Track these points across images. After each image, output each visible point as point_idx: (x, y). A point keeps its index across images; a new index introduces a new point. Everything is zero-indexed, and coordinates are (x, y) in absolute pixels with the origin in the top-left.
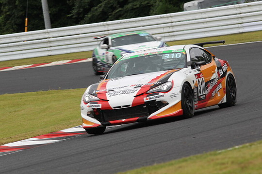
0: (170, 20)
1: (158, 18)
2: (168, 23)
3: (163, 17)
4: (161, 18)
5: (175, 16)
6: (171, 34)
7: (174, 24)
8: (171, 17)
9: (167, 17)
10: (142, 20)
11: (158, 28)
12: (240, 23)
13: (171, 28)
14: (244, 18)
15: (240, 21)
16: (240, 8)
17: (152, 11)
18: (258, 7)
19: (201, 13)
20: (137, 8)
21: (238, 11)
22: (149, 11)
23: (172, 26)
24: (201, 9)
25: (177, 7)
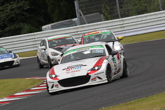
0: (33, 37)
1: (26, 36)
2: (32, 39)
3: (30, 35)
4: (28, 36)
5: (37, 34)
6: (35, 46)
7: (36, 39)
8: (34, 35)
9: (32, 35)
10: (16, 38)
11: (26, 42)
12: (78, 38)
13: (35, 42)
14: (80, 35)
16: (77, 28)
17: (22, 32)
18: (88, 27)
19: (53, 32)
20: (13, 30)
21: (76, 30)
22: (20, 31)
23: (35, 41)
24: (53, 29)
25: (38, 29)
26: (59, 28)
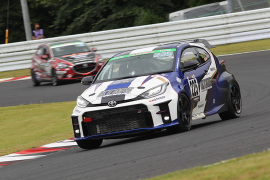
0: (155, 31)
1: (142, 29)
2: (153, 34)
4: (146, 28)
5: (160, 27)
7: (159, 35)
8: (156, 27)
9: (152, 28)
10: (126, 31)
12: (227, 34)
14: (231, 29)
15: (227, 31)
16: (227, 18)
17: (136, 21)
18: (245, 16)
19: (187, 23)
20: (121, 18)
21: (225, 21)
22: (133, 21)
23: (158, 37)
24: (188, 18)
25: (162, 17)
26: (197, 17)
